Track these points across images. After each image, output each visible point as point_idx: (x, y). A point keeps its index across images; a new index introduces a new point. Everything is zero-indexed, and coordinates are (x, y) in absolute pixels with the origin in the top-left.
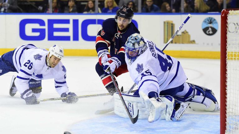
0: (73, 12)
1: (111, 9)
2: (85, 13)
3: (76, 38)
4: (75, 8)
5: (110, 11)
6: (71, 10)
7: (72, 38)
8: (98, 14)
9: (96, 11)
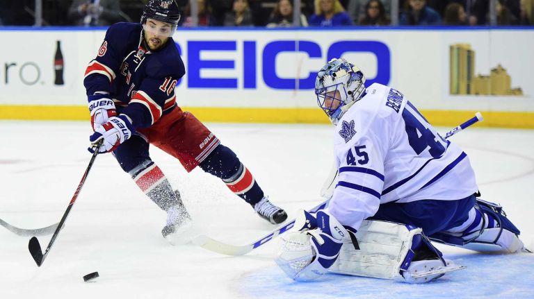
0: (245, 25)
1: (329, 17)
2: (271, 25)
3: (250, 83)
4: (249, 16)
5: (328, 22)
6: (240, 19)
7: (241, 83)
8: (301, 28)
9: (296, 23)
